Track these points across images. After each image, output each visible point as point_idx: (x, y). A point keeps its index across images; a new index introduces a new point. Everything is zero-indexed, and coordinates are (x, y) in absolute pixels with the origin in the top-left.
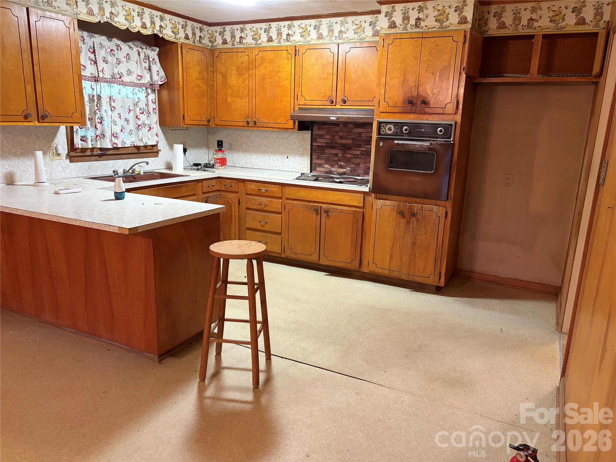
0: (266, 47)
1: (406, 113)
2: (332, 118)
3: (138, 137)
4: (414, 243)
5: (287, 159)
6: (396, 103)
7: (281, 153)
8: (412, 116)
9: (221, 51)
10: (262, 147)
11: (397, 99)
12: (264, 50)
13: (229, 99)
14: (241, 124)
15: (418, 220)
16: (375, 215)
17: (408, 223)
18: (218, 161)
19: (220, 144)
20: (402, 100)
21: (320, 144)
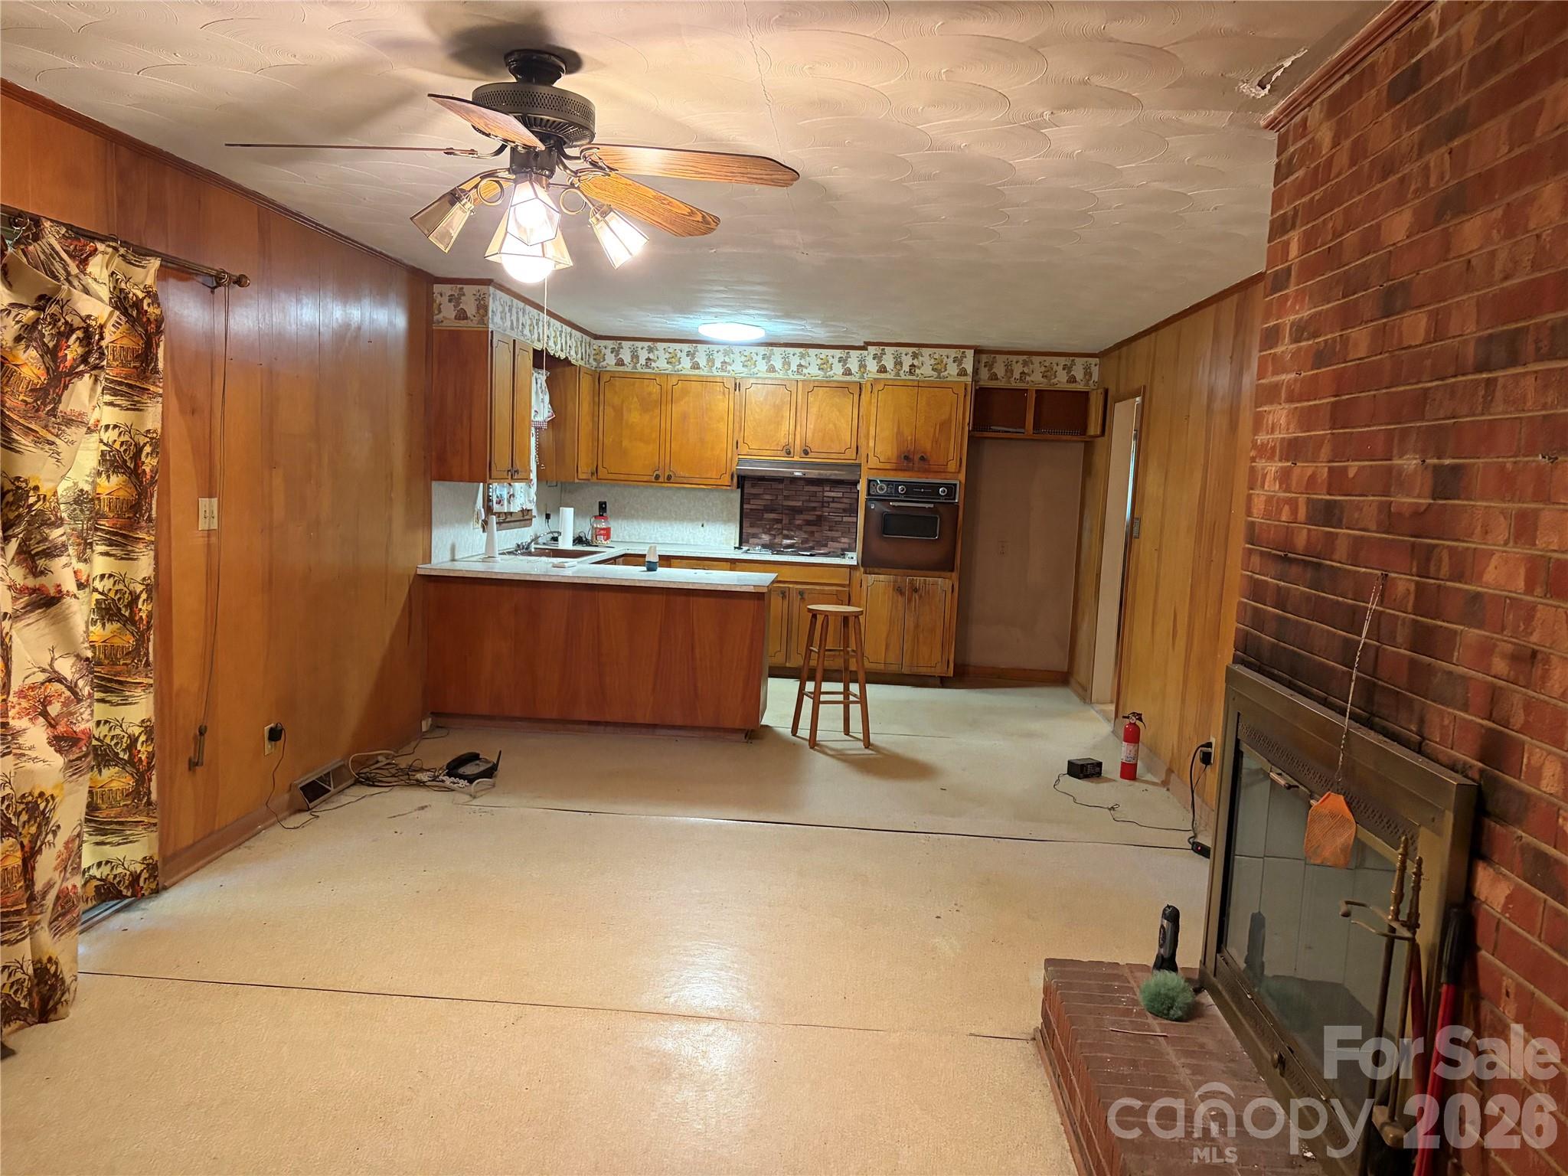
0: (689, 375)
1: (901, 470)
2: (797, 474)
3: (529, 497)
4: (917, 626)
5: (702, 529)
6: (889, 459)
7: (692, 520)
8: (907, 474)
9: (613, 376)
10: (660, 511)
11: (889, 453)
12: (686, 379)
13: (625, 443)
14: (646, 478)
15: (920, 597)
16: (865, 594)
17: (910, 600)
18: (602, 532)
19: (603, 507)
20: (895, 455)
21: (754, 507)
